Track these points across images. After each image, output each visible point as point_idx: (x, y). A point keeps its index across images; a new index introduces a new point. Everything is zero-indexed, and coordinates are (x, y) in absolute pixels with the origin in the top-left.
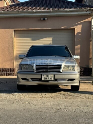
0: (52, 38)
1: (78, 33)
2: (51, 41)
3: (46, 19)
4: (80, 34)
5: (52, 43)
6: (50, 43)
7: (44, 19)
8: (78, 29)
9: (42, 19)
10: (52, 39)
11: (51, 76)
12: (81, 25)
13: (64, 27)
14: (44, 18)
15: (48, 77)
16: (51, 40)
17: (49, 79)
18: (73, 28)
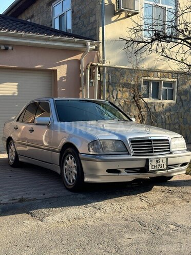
0: (17, 84)
1: (61, 78)
2: (16, 90)
3: (10, 48)
4: (65, 80)
5: (17, 92)
6: (14, 93)
7: (7, 49)
8: (62, 71)
9: (3, 48)
10: (18, 86)
11: (163, 162)
12: (65, 66)
13: (40, 66)
14: (6, 46)
15: (158, 164)
16: (16, 87)
17: (160, 166)
18: (54, 68)
